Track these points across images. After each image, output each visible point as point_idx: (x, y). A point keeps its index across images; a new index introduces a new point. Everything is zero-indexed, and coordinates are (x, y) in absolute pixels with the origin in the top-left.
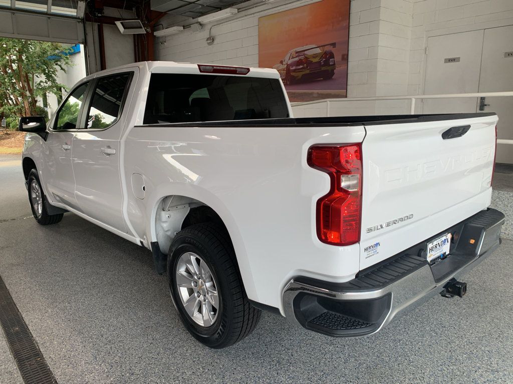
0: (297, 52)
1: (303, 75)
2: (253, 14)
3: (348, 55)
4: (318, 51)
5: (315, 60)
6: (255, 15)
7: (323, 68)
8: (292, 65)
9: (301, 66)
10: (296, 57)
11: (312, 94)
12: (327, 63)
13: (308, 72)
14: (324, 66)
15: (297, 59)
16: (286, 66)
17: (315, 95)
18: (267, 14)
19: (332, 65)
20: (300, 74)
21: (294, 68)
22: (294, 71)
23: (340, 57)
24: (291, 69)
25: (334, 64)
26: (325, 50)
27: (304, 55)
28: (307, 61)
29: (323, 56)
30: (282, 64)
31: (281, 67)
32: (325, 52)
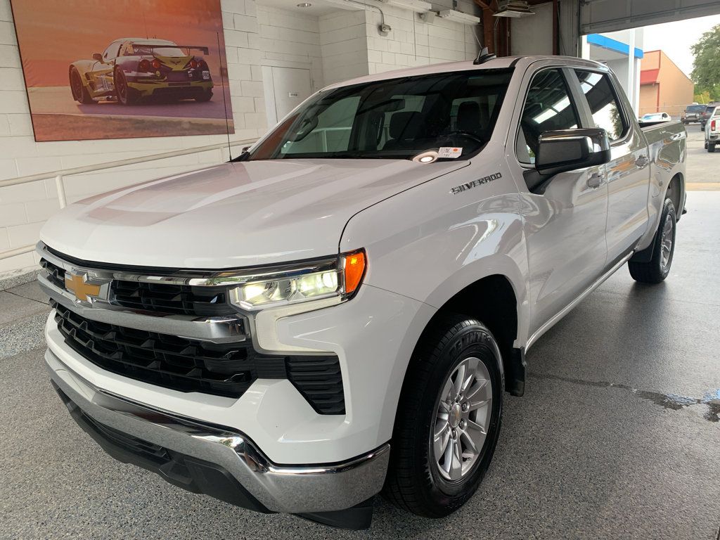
0: (135, 46)
1: (155, 90)
3: (227, 70)
4: (179, 53)
5: (176, 68)
7: (193, 84)
8: (127, 66)
9: (149, 74)
10: (135, 54)
11: (179, 123)
12: (197, 76)
13: (165, 85)
14: (194, 79)
15: (137, 58)
16: (111, 67)
17: (186, 126)
19: (206, 80)
20: (150, 88)
21: (133, 74)
22: (135, 79)
23: (218, 71)
24: (127, 74)
25: (210, 80)
26: (192, 55)
27: (152, 54)
28: (158, 65)
29: (189, 63)
30: (102, 62)
31: (98, 67)
32: (193, 59)
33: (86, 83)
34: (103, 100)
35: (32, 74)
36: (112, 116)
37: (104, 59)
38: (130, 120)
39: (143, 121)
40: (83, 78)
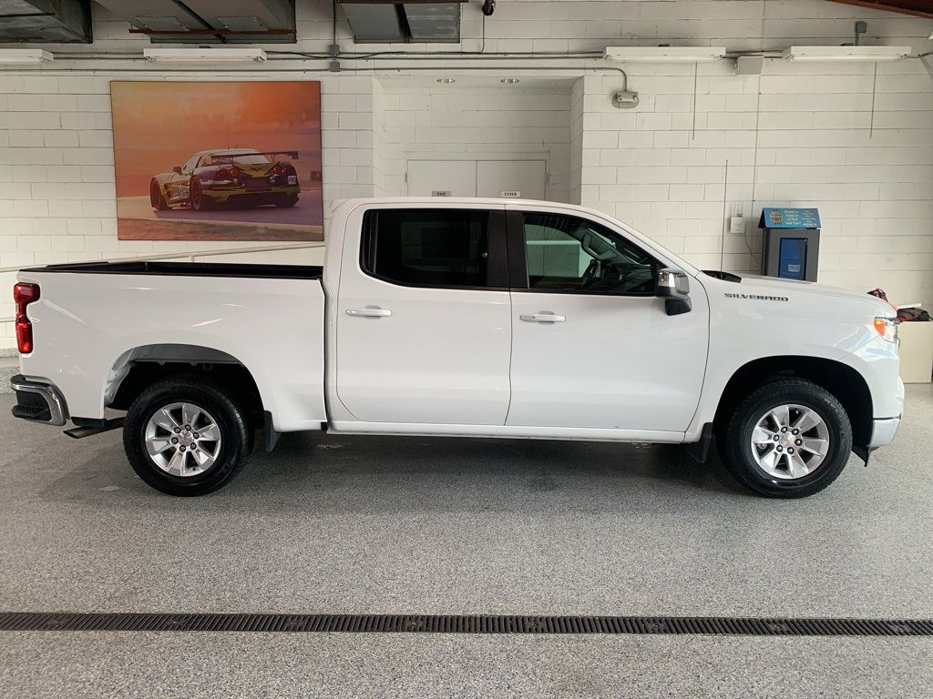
0: (213, 157)
1: (230, 196)
2: (94, 70)
3: (321, 173)
4: (263, 160)
5: (255, 174)
6: (97, 73)
7: (274, 189)
8: (205, 176)
9: (226, 182)
10: (214, 164)
11: (254, 228)
12: (281, 181)
13: (243, 191)
14: (275, 185)
15: (216, 168)
16: (189, 177)
17: (260, 231)
18: (132, 79)
19: (292, 185)
20: (225, 195)
21: (210, 182)
22: (210, 187)
23: (309, 175)
24: (202, 183)
25: (297, 184)
26: (276, 161)
27: (232, 163)
28: (239, 174)
29: (272, 169)
30: (181, 174)
31: (177, 178)
32: (278, 164)
33: (164, 192)
34: (177, 206)
36: (184, 220)
37: (183, 172)
38: (200, 224)
39: (213, 226)
40: (162, 187)
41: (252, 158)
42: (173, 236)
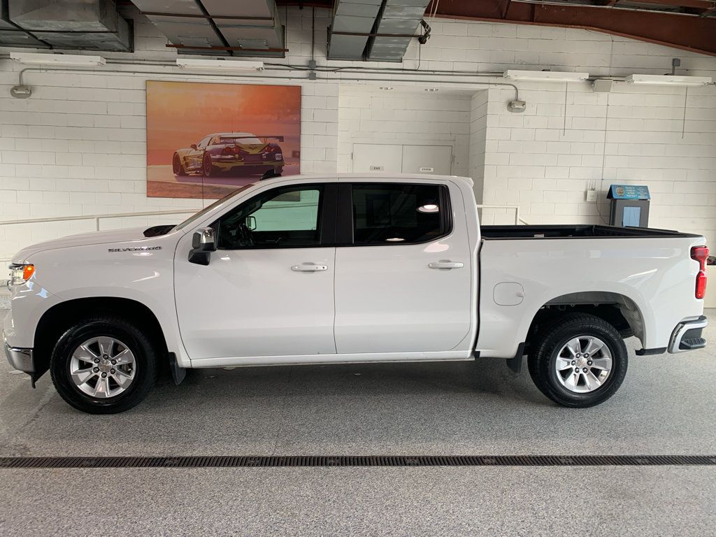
0: (221, 138)
1: (233, 167)
2: (134, 72)
3: (299, 152)
4: (258, 141)
5: (251, 152)
6: (136, 74)
7: (266, 163)
8: (214, 152)
9: (230, 156)
10: (221, 143)
12: (271, 157)
13: (242, 164)
14: (266, 160)
15: (223, 146)
16: (202, 152)
18: (162, 79)
19: (278, 161)
20: (229, 166)
21: (218, 156)
22: (218, 160)
23: (291, 153)
24: (212, 157)
25: (282, 160)
26: (268, 142)
27: (234, 143)
28: (240, 151)
29: (265, 148)
30: (196, 150)
31: (193, 152)
32: (268, 145)
33: (183, 163)
34: (193, 173)
35: (152, 157)
36: (198, 184)
37: (198, 148)
38: (209, 187)
39: (220, 188)
40: (182, 159)
41: (250, 139)
42: (188, 195)
